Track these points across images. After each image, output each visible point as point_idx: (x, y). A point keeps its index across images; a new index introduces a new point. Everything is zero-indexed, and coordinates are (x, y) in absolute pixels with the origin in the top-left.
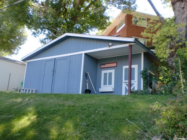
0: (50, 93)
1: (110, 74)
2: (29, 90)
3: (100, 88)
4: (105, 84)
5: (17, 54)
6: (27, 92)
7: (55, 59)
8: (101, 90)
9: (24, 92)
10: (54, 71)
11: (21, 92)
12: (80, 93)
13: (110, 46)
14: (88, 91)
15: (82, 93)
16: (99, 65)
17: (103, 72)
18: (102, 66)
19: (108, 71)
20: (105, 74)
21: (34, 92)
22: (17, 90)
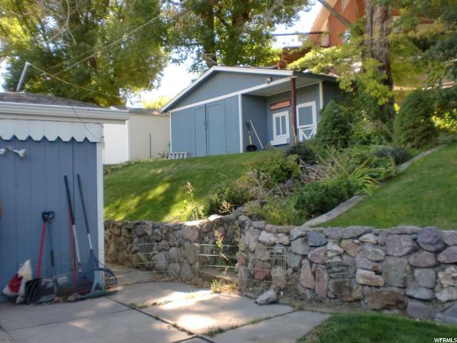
0: (205, 155)
1: (284, 118)
2: (179, 154)
3: (272, 139)
4: (278, 133)
5: (158, 87)
6: (177, 157)
7: (205, 105)
8: (273, 143)
9: (173, 157)
10: (206, 124)
11: (169, 158)
12: (241, 151)
13: (269, 82)
14: (251, 148)
15: (244, 151)
16: (268, 106)
17: (275, 116)
18: (273, 108)
19: (280, 115)
20: (278, 119)
21: (185, 157)
22: (163, 156)
